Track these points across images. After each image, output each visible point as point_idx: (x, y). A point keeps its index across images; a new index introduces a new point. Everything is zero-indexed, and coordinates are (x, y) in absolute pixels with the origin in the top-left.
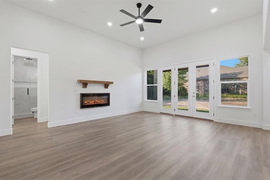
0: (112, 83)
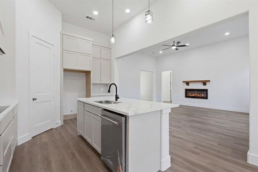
0: (209, 81)
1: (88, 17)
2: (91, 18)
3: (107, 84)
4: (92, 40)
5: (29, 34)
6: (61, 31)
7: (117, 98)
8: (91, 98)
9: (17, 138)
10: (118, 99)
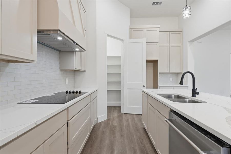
1: (154, 3)
2: (157, 3)
3: (177, 74)
4: (159, 26)
5: (105, 34)
6: (129, 26)
7: (194, 93)
8: (158, 89)
9: (97, 116)
10: (196, 95)
